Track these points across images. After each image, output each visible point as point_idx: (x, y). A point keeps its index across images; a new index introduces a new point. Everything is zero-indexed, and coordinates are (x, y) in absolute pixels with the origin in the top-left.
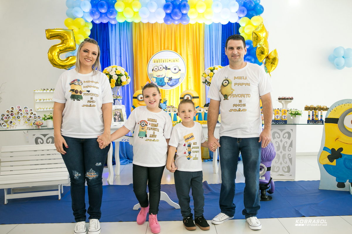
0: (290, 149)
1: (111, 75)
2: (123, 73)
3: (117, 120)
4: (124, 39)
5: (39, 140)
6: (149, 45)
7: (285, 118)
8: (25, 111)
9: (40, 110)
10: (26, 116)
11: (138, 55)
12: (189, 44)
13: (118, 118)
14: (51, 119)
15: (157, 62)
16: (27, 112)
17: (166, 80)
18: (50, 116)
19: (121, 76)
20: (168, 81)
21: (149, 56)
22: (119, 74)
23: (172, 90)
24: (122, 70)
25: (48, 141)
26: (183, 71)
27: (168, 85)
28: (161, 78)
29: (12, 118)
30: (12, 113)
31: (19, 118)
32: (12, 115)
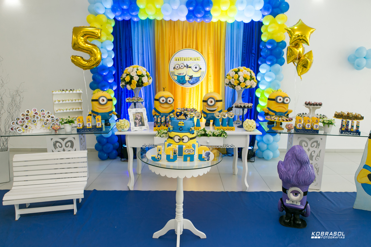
0: (317, 158)
1: (132, 75)
2: (145, 73)
3: (138, 125)
4: (147, 36)
5: (58, 144)
6: (171, 43)
8: (41, 115)
9: (59, 111)
10: (43, 119)
11: (160, 54)
12: (210, 43)
13: (139, 122)
14: (69, 123)
15: (179, 61)
16: (43, 115)
17: (187, 78)
18: (67, 120)
19: (142, 77)
20: (189, 79)
21: (171, 54)
22: (140, 75)
23: (192, 88)
24: (143, 70)
25: (67, 145)
26: (204, 69)
27: (189, 83)
28: (182, 76)
29: (27, 122)
30: (27, 117)
31: (35, 122)
32: (27, 119)
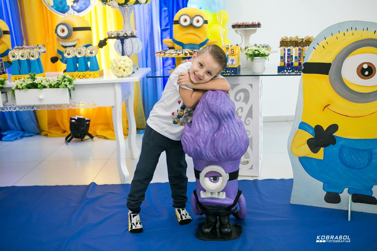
0: (248, 121)
7: (234, 63)
17: (70, 2)
27: (73, 10)
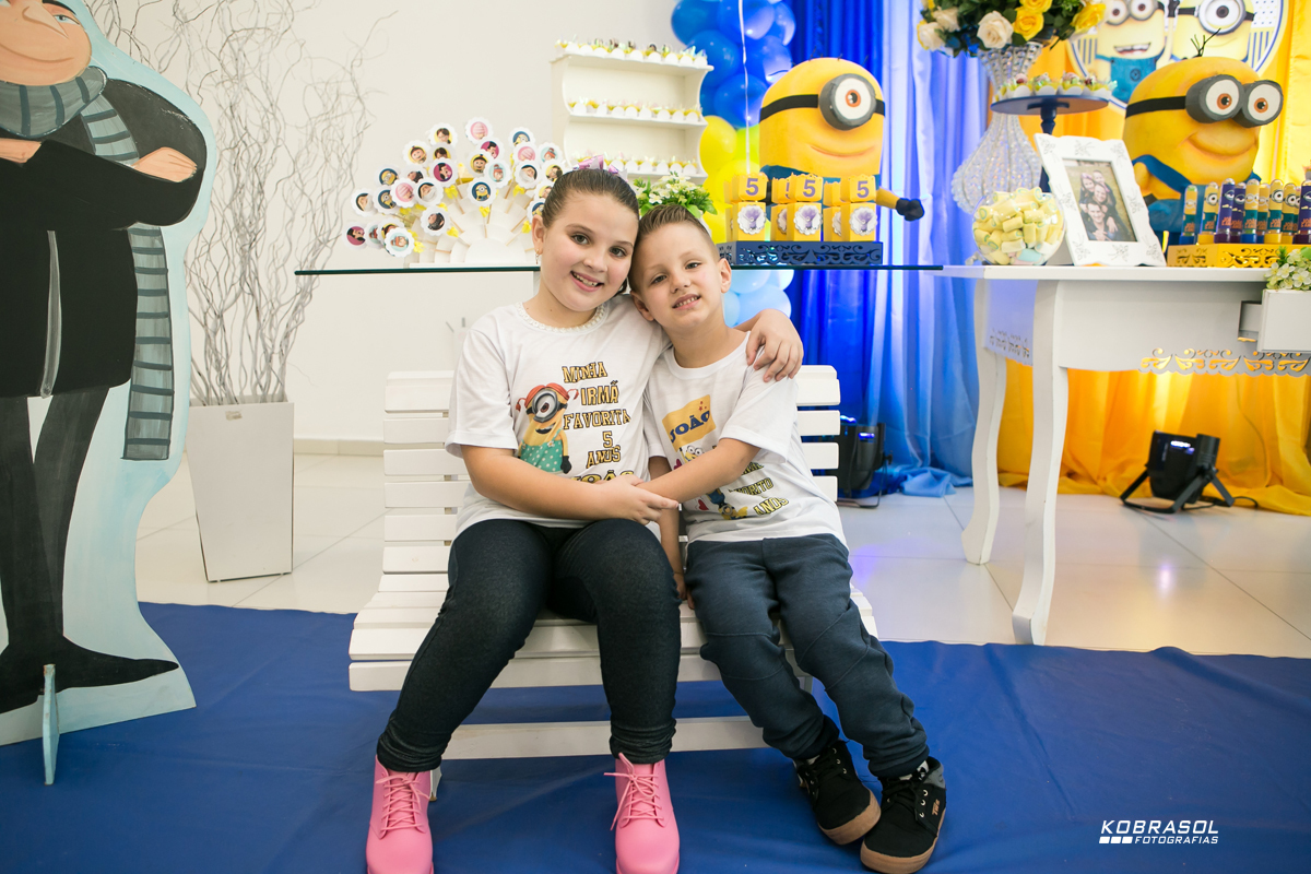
3: (1100, 233)
10: (527, 186)
13: (1105, 219)
16: (527, 162)
26: (1267, 18)
28: (1141, 61)
29: (440, 195)
30: (441, 165)
31: (485, 198)
32: (442, 178)
